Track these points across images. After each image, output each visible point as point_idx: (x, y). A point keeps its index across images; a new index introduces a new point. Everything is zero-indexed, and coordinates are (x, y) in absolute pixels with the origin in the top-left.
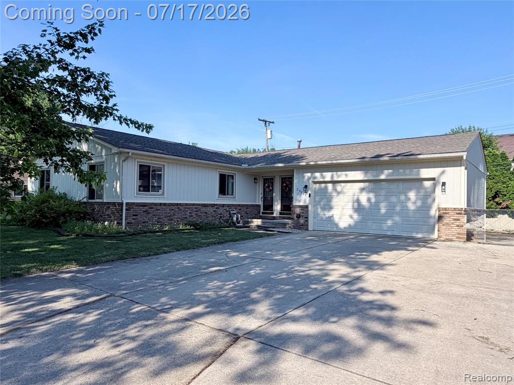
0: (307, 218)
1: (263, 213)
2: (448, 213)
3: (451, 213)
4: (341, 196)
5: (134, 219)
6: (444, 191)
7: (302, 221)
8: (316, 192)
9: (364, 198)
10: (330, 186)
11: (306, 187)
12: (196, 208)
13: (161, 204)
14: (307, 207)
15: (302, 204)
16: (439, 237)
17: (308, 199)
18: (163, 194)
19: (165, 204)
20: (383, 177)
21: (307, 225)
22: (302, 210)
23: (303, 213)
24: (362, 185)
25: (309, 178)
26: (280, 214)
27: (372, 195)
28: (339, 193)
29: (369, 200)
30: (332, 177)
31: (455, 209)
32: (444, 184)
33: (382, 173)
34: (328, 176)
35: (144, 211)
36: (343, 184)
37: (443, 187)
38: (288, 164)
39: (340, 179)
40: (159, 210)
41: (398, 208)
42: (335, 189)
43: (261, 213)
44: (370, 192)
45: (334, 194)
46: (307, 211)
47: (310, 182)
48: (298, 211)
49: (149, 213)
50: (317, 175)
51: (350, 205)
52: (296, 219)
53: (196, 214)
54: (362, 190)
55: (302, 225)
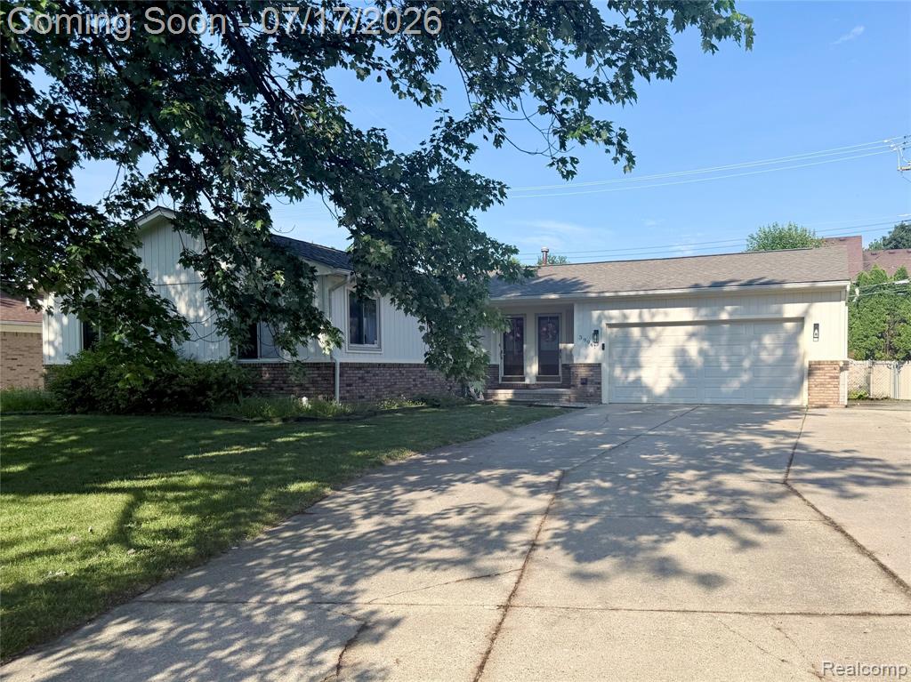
0: (600, 383)
1: (503, 379)
2: (823, 369)
3: (827, 368)
4: (655, 347)
5: (348, 391)
6: (816, 337)
7: (591, 390)
8: (613, 342)
9: (693, 348)
10: (636, 332)
11: (596, 332)
12: (421, 371)
13: (379, 364)
14: (599, 365)
15: (590, 360)
16: (810, 403)
17: (600, 352)
18: (380, 347)
19: (384, 365)
20: (724, 316)
21: (600, 396)
22: (591, 370)
23: (592, 376)
24: (690, 328)
25: (600, 319)
26: (537, 380)
27: (706, 345)
28: (651, 341)
29: (701, 352)
30: (640, 315)
31: (832, 362)
32: (816, 326)
33: (723, 309)
34: (633, 315)
35: (360, 378)
36: (659, 329)
37: (816, 331)
38: (565, 296)
39: (657, 319)
40: (377, 375)
41: (746, 364)
42: (645, 336)
43: (500, 380)
44: (703, 339)
45: (645, 344)
46: (600, 373)
47: (604, 324)
48: (583, 373)
49: (365, 381)
50: (615, 313)
51: (671, 360)
52: (580, 386)
53: (422, 383)
54: (692, 335)
55: (591, 396)
